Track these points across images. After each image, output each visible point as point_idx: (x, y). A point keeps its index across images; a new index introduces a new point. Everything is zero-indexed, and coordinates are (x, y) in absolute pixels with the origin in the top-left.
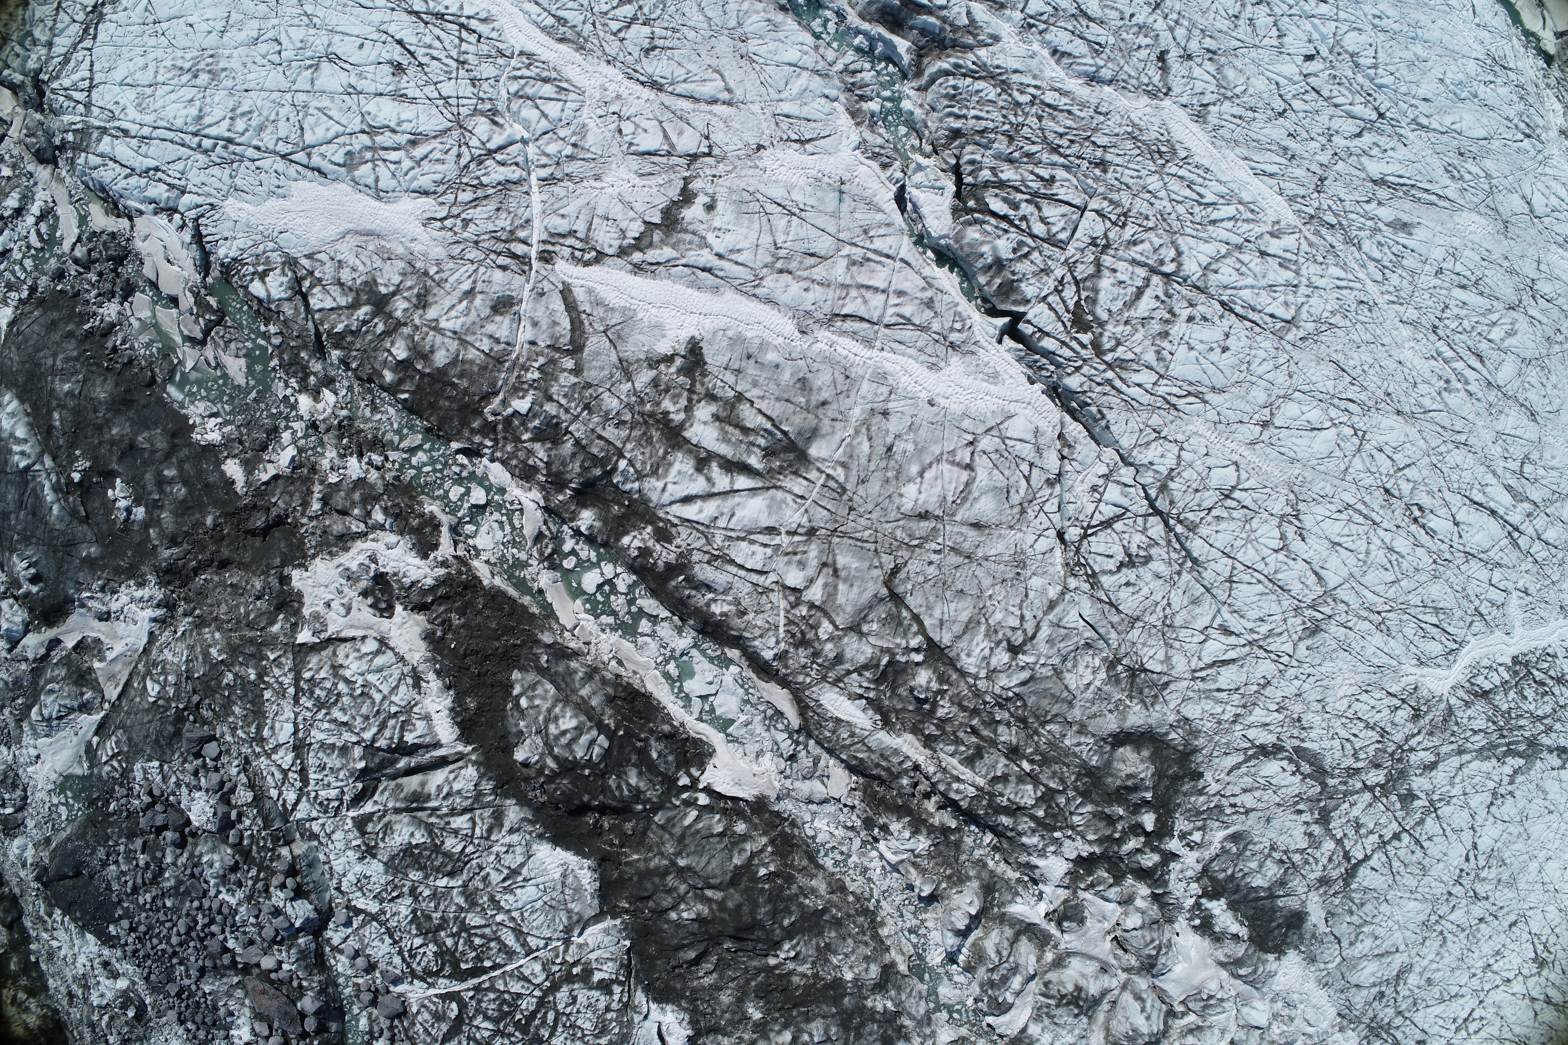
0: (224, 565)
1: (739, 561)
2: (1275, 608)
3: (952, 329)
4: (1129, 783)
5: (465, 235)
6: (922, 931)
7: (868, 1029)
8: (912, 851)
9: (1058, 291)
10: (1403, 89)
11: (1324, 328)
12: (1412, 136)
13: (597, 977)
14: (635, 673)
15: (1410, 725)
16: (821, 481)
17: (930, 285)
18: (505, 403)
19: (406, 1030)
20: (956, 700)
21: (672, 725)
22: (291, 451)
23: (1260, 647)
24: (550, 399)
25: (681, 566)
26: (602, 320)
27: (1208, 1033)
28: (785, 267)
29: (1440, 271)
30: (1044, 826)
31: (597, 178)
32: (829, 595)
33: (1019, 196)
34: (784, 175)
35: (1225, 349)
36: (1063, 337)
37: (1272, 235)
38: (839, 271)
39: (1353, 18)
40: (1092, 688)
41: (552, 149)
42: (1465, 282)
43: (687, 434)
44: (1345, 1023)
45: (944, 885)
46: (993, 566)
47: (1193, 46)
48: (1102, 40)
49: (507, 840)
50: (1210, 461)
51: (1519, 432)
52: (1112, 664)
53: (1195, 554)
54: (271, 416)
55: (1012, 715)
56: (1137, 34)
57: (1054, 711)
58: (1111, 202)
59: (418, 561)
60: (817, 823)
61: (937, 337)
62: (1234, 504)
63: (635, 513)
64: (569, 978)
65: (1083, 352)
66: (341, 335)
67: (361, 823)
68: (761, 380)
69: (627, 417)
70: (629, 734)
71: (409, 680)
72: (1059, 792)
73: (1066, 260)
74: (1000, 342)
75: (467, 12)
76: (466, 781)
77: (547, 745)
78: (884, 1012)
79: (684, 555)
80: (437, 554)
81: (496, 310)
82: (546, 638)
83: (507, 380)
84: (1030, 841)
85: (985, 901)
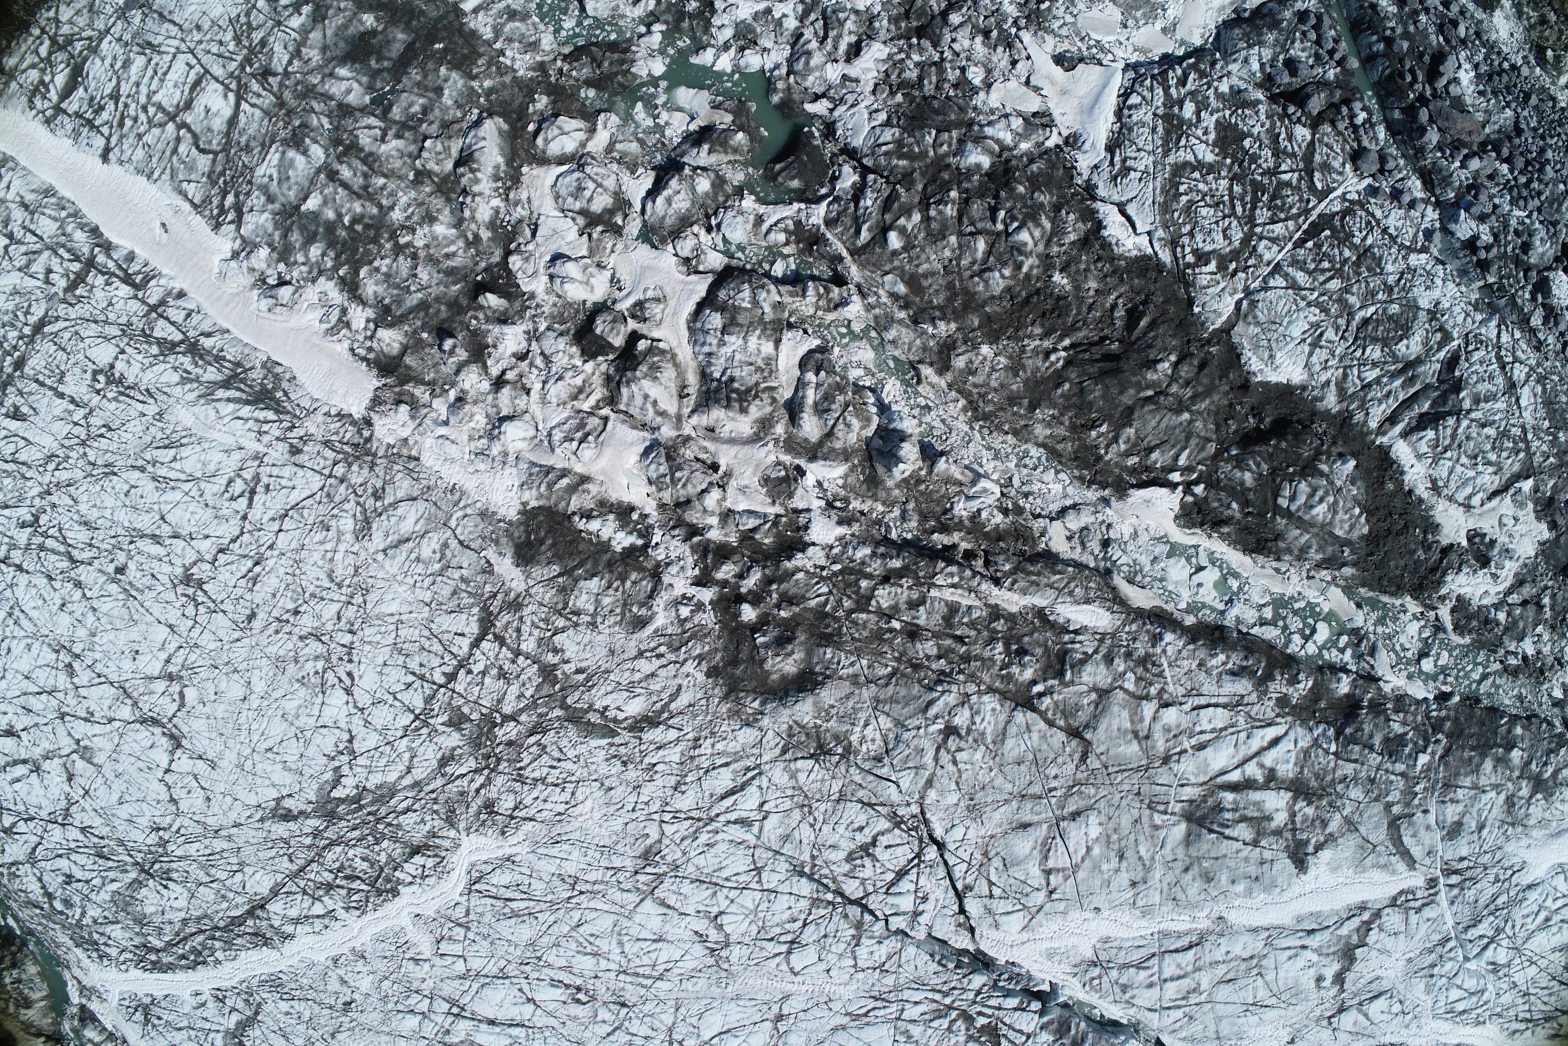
1: (1220, 710)
2: (701, 861)
3: (1100, 977)
4: (790, 647)
5: (1495, 870)
6: (916, 412)
8: (969, 498)
13: (1212, 266)
14: (1263, 568)
15: (493, 795)
16: (1171, 806)
17: (1128, 1002)
18: (1433, 753)
19: (1345, 140)
20: (988, 663)
21: (1219, 532)
23: (699, 819)
24: (1402, 775)
25: (1262, 683)
26: (1380, 855)
27: (564, 396)
28: (1250, 963)
30: (856, 572)
31: (1410, 960)
32: (1136, 713)
34: (1267, 1030)
36: (1001, 1013)
38: (1206, 980)
40: (862, 723)
41: (1449, 965)
43: (1290, 794)
44: (405, 452)
45: (923, 472)
46: (999, 798)
49: (1328, 375)
50: (824, 966)
52: (849, 750)
53: (804, 880)
55: (928, 667)
57: (891, 688)
59: (1462, 591)
60: (1059, 487)
61: (1111, 965)
62: (783, 939)
63: (1307, 708)
64: (1235, 255)
65: (979, 1009)
67: (1447, 337)
68: (1243, 865)
69: (1339, 788)
70: (1261, 516)
71: (1441, 484)
72: (852, 611)
74: (1053, 985)
76: (1377, 414)
77: (1331, 483)
78: (933, 321)
79: (1263, 694)
80: (1449, 605)
81: (1459, 824)
82: (1348, 571)
83: (1437, 772)
84: (863, 553)
85: (873, 468)
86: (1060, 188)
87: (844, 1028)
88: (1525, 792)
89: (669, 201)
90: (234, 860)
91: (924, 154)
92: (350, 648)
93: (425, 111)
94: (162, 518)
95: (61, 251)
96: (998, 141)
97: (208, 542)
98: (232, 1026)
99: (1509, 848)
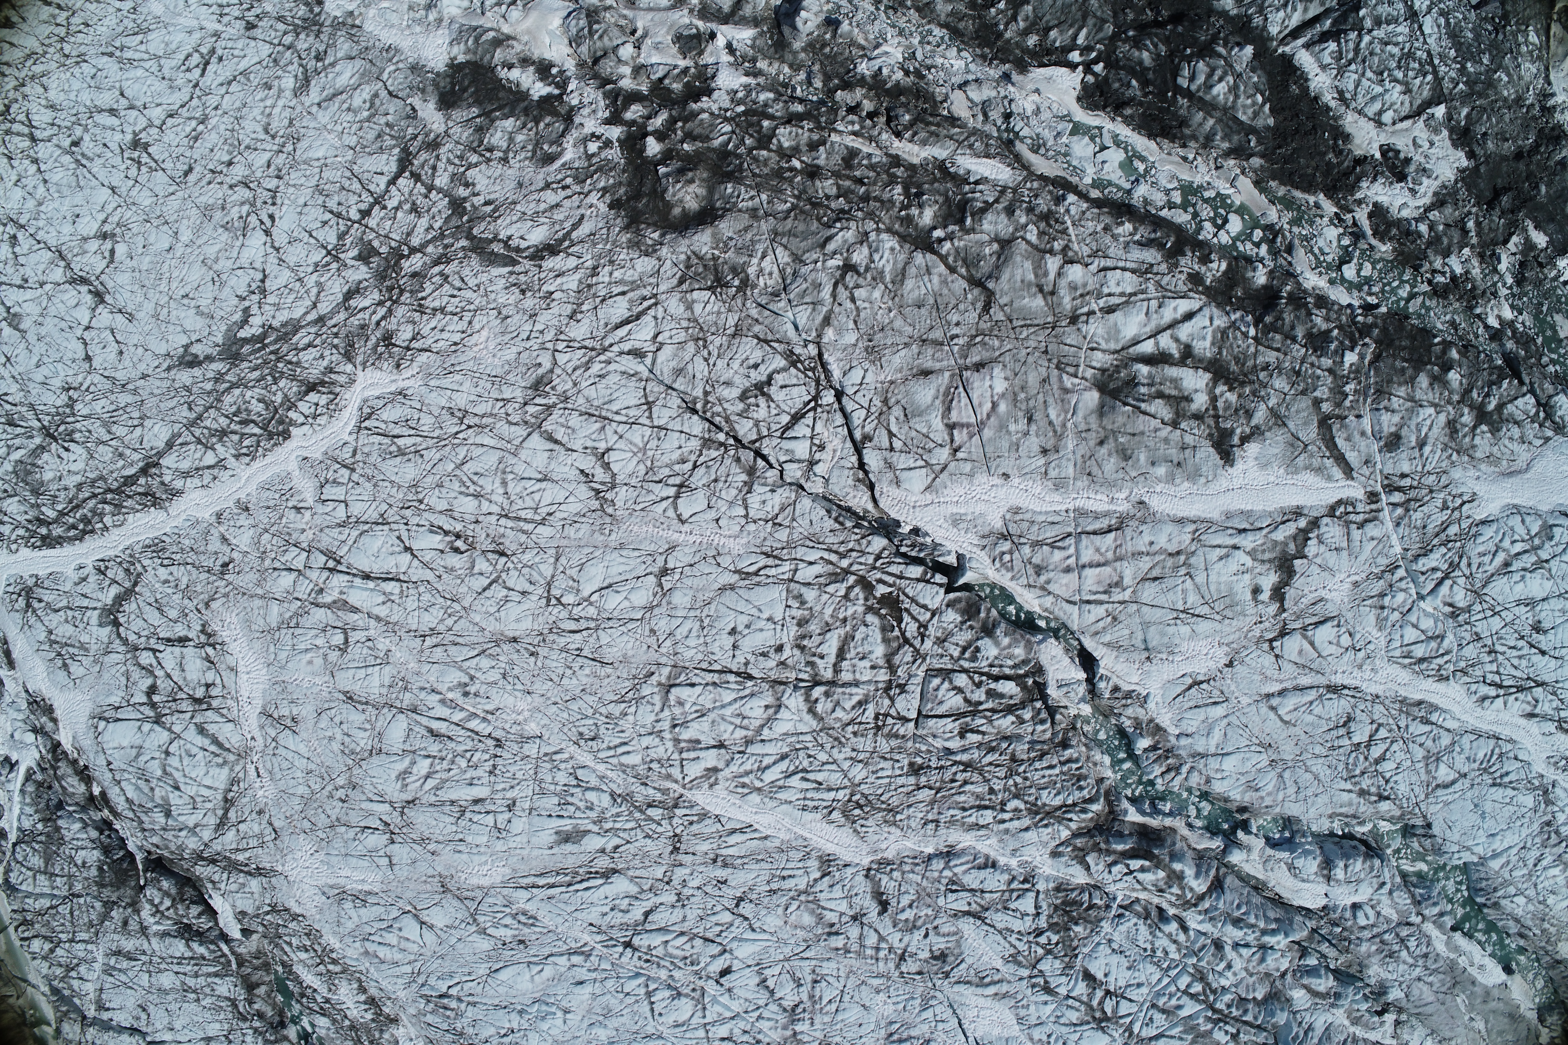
0: (1519, 155)
1: (1128, 274)
4: (690, 174)
5: (1442, 495)
8: (870, 59)
9: (923, 626)
10: (610, 984)
11: (630, 695)
12: (586, 938)
14: (1169, 154)
15: (392, 327)
16: (1081, 369)
17: (1043, 588)
18: (1362, 357)
20: (888, 205)
21: (1122, 116)
22: (1503, 267)
23: (593, 349)
24: (1330, 371)
25: (1173, 255)
26: (1312, 456)
28: (1177, 559)
29: (510, 808)
30: (757, 113)
31: (1356, 584)
32: (1039, 266)
33: (990, 705)
34: (1202, 646)
35: (733, 631)
36: (903, 583)
37: (715, 770)
38: (1129, 572)
39: (688, 1035)
40: (759, 255)
41: (1400, 597)
42: (476, 808)
43: (1208, 376)
44: (350, 21)
45: (828, 36)
46: (898, 340)
47: (854, 932)
48: (951, 897)
50: (712, 514)
51: (362, 673)
52: (746, 284)
53: (695, 417)
54: (1526, 294)
55: (828, 207)
56: (917, 918)
57: (789, 221)
58: (896, 736)
59: (1380, 199)
60: (962, 64)
61: (1022, 540)
62: (671, 481)
63: (1223, 293)
65: (879, 575)
66: (1502, 378)
68: (1163, 446)
69: (1262, 375)
70: (1162, 95)
71: (1348, 96)
72: (755, 149)
73: (924, 659)
74: (960, 557)
75: (1500, 701)
76: (1277, 22)
77: (1230, 66)
79: (1173, 266)
80: (1366, 209)
81: (1397, 436)
82: (1256, 162)
83: (1368, 377)
84: (765, 96)
85: (781, 33)
87: (732, 588)
88: (1467, 420)
90: (136, 414)
92: (274, 192)
94: (122, 94)
97: (159, 109)
98: (109, 601)
99: (1457, 474)
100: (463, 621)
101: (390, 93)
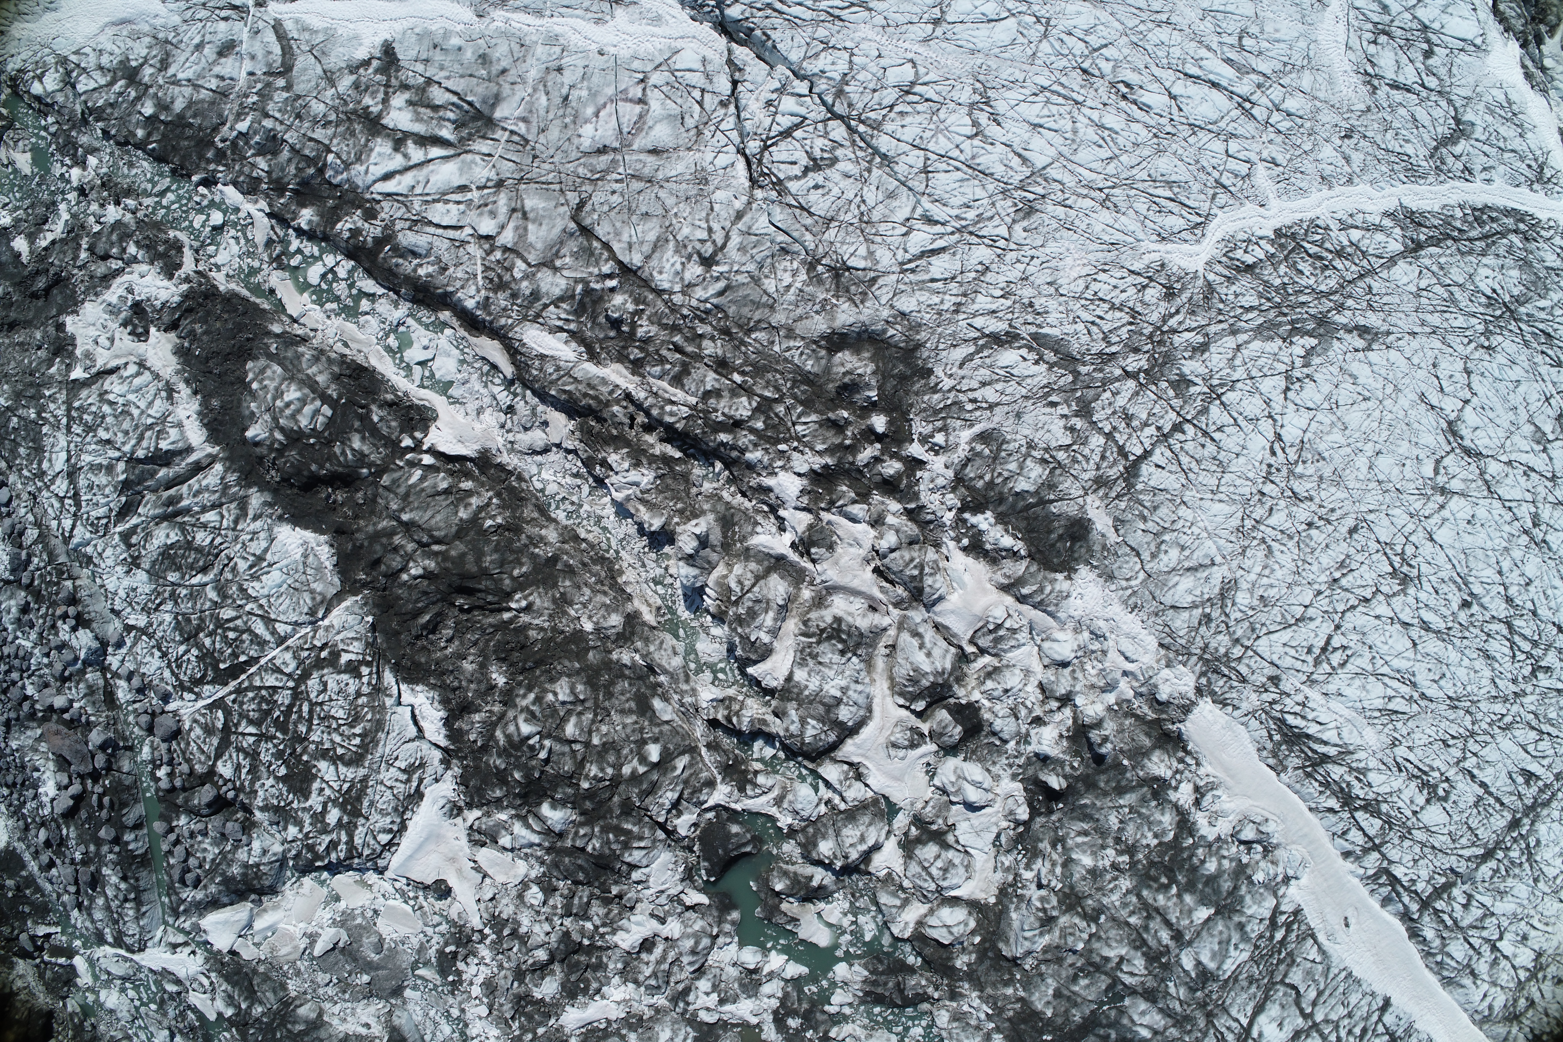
0: (13, 327)
1: (435, 221)
2: (980, 193)
4: (846, 380)
6: (669, 580)
7: (618, 688)
8: (637, 485)
13: (345, 658)
14: (360, 351)
15: (1164, 304)
16: (505, 138)
18: (231, 130)
19: (184, 753)
20: (655, 319)
21: (396, 395)
22: (65, 219)
23: (971, 233)
24: (267, 115)
25: (387, 238)
26: (308, 42)
27: (1007, 673)
30: (764, 439)
32: (520, 237)
40: (792, 290)
43: (384, 122)
44: (1171, 655)
45: (676, 520)
46: (674, 186)
49: (252, 527)
50: (883, 62)
51: (1229, 8)
52: (811, 267)
53: (883, 150)
55: (715, 329)
57: (756, 317)
59: (166, 283)
60: (545, 475)
62: (916, 98)
63: (348, 203)
64: (319, 664)
66: (102, 109)
67: (126, 537)
68: (446, 63)
69: (333, 117)
70: (351, 402)
71: (164, 394)
72: (776, 401)
76: (213, 477)
77: (275, 419)
78: (634, 666)
79: (389, 227)
80: (181, 273)
81: (221, 54)
82: (276, 328)
83: (231, 110)
84: (754, 456)
85: (725, 536)
86: (477, 767)
88: (148, 71)
89: (862, 839)
90: (1424, 301)
91: (605, 830)
92: (1267, 479)
93: (1075, 979)
94: (1415, 645)
95: (1449, 923)
96: (528, 826)
97: (1378, 612)
98: (1463, 142)
99: (176, 19)
100: (1131, 24)
101: (1138, 555)
